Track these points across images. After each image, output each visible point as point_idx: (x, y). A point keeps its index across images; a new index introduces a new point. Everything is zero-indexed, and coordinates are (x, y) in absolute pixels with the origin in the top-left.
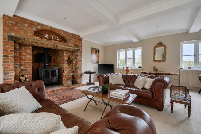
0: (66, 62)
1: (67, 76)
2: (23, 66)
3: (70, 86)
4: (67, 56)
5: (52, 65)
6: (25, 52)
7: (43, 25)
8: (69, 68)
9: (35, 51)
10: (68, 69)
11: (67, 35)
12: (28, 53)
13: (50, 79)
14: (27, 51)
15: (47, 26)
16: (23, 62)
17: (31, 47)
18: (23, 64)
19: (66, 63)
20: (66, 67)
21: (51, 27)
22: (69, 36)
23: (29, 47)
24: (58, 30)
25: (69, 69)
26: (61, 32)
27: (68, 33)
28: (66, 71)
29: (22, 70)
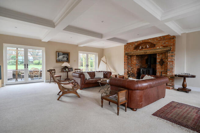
4: (159, 58)
6: (133, 59)
7: (138, 42)
10: (160, 70)
11: (155, 40)
15: (140, 41)
16: (132, 64)
17: (136, 56)
19: (159, 64)
20: (158, 68)
21: (142, 41)
22: (157, 40)
24: (147, 39)
25: (162, 70)
26: (149, 40)
27: (156, 39)
28: (158, 71)
29: (132, 68)
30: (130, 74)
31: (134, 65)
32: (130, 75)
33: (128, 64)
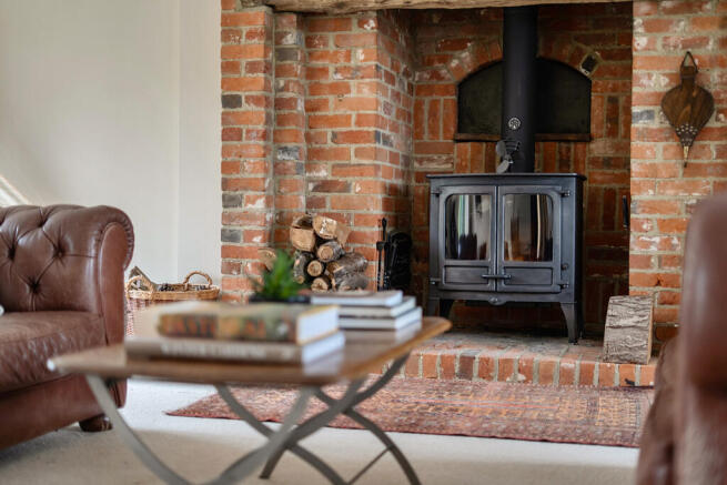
0: (650, 115)
1: (662, 261)
2: (331, 163)
3: (621, 360)
4: (659, 50)
5: (594, 162)
6: (342, 63)
8: (680, 179)
9: (463, 47)
10: (670, 194)
12: (355, 72)
13: (492, 272)
14: (348, 57)
16: (329, 132)
17: (372, 23)
18: (330, 144)
19: (658, 122)
20: (653, 171)
23: (361, 23)
25: (692, 187)
28: (652, 207)
29: (323, 186)
30: (311, 255)
31: (352, 137)
32: (316, 267)
33: (281, 121)
